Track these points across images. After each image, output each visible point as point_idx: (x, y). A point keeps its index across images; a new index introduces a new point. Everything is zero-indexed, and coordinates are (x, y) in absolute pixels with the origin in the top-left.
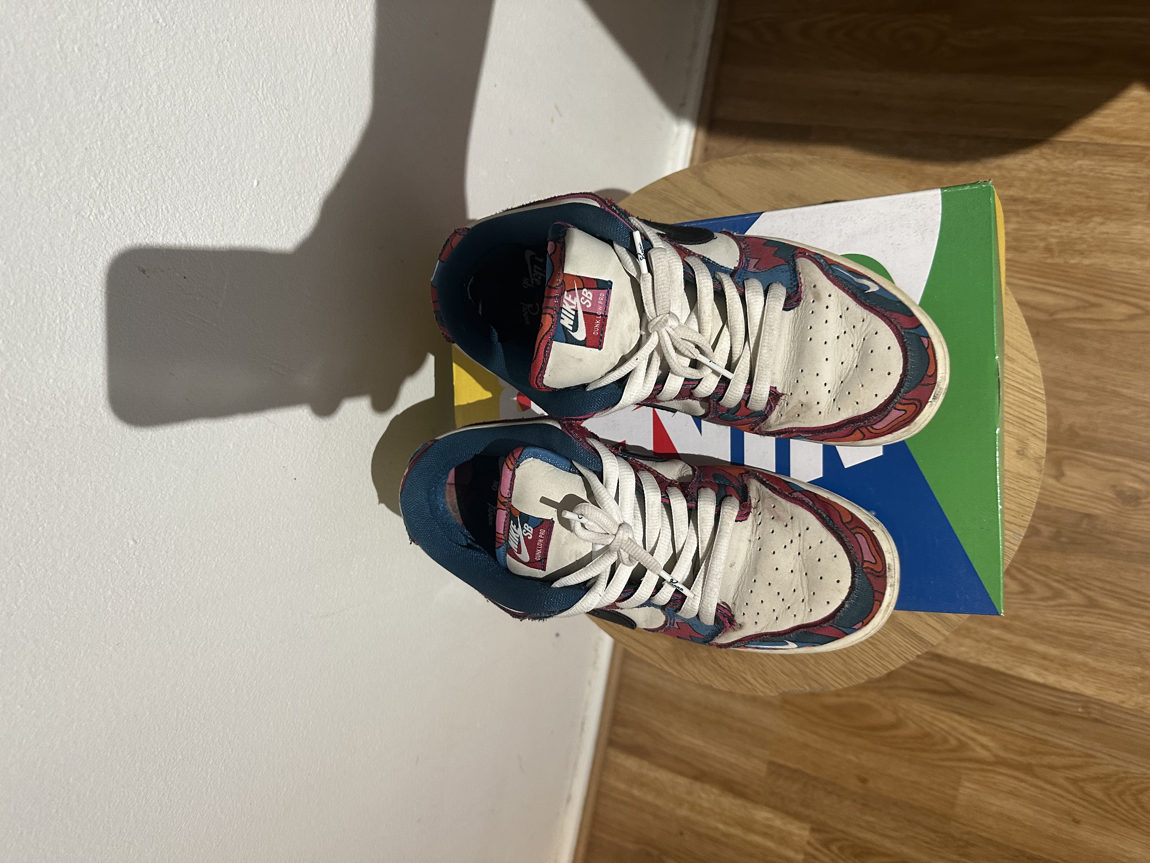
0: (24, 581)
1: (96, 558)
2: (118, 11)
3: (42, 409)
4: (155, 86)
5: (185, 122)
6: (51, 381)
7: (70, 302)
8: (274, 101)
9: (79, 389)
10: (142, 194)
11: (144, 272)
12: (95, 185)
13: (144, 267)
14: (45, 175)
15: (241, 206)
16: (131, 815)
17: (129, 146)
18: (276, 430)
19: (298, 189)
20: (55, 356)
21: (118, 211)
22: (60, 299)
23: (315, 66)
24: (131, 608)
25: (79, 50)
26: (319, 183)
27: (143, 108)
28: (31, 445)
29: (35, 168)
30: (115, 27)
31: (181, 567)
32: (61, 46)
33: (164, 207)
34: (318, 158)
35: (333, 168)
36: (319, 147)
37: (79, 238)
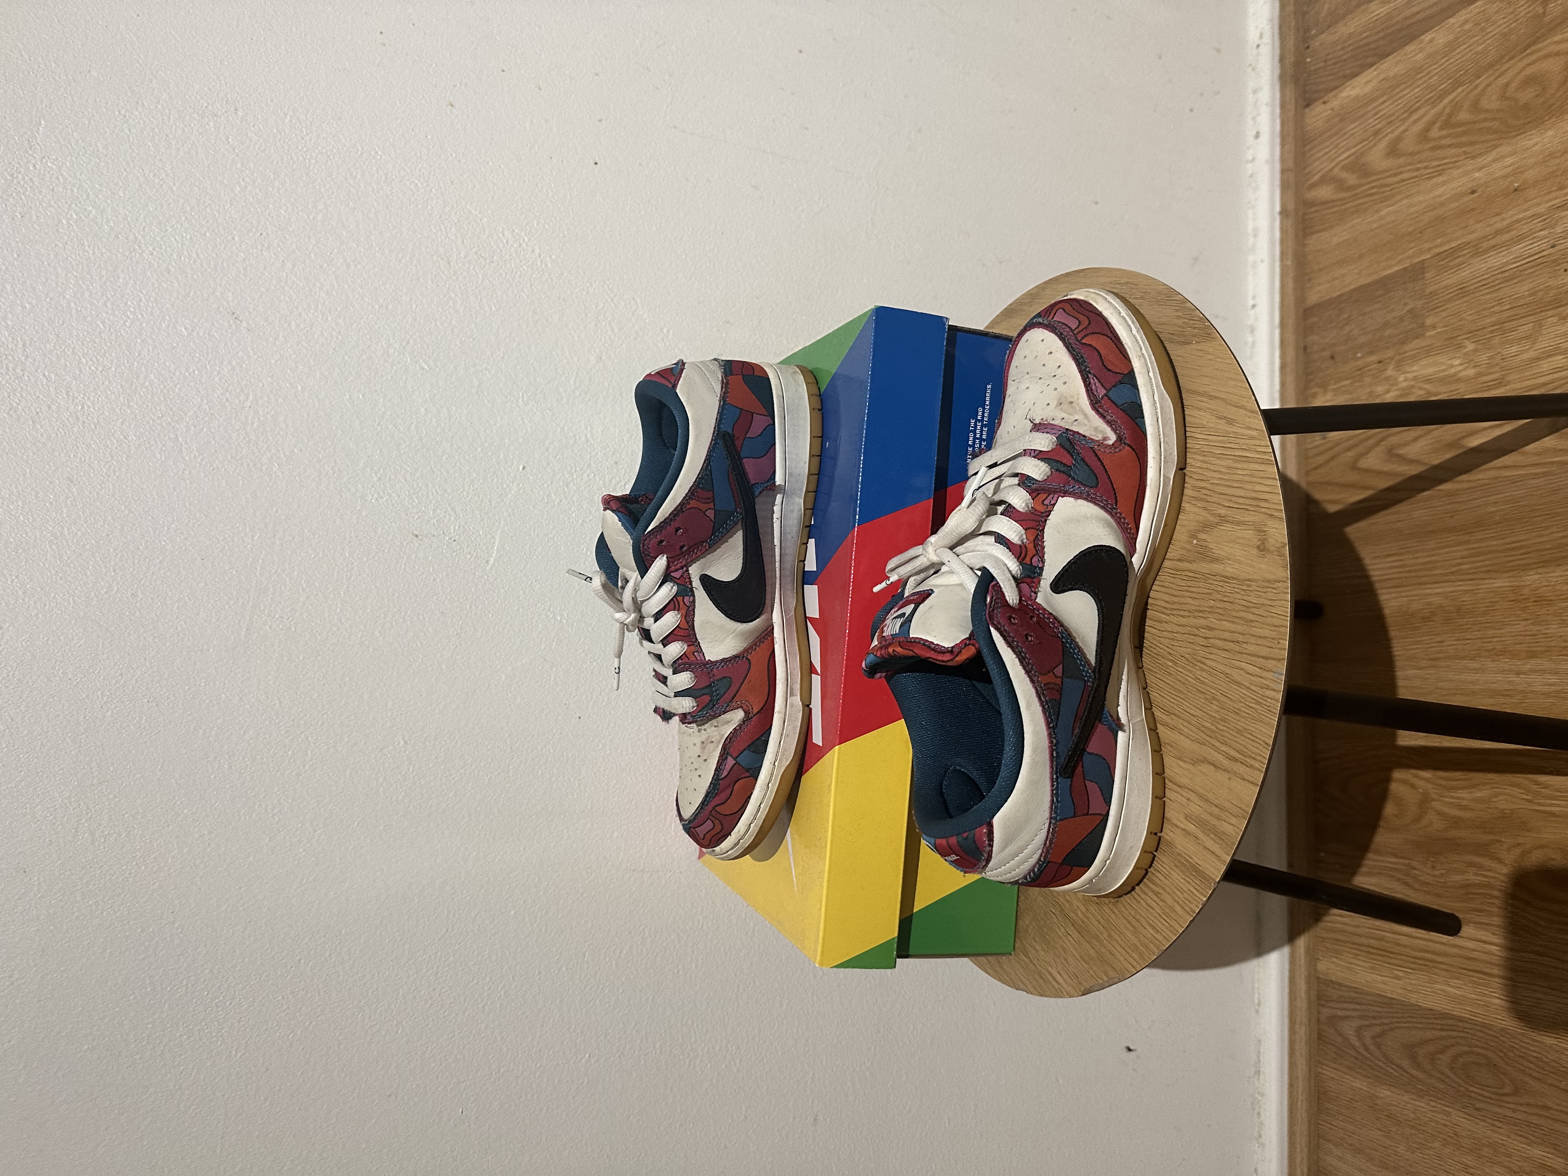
0: (311, 752)
1: (370, 748)
2: (392, 368)
3: (331, 629)
4: (422, 410)
5: (450, 431)
6: (338, 610)
7: (355, 557)
8: (536, 406)
9: (360, 618)
10: (415, 483)
11: (417, 536)
12: (375, 479)
13: (416, 532)
14: (338, 475)
15: (508, 486)
16: (400, 994)
17: (402, 451)
19: (569, 468)
20: (342, 593)
21: (394, 495)
22: (347, 554)
23: (577, 373)
24: (400, 798)
25: (363, 396)
26: (592, 462)
27: (413, 425)
28: (321, 653)
29: (331, 472)
30: (389, 377)
31: (451, 775)
32: (350, 397)
33: (434, 490)
34: (589, 443)
35: (608, 450)
36: (589, 435)
37: (364, 513)
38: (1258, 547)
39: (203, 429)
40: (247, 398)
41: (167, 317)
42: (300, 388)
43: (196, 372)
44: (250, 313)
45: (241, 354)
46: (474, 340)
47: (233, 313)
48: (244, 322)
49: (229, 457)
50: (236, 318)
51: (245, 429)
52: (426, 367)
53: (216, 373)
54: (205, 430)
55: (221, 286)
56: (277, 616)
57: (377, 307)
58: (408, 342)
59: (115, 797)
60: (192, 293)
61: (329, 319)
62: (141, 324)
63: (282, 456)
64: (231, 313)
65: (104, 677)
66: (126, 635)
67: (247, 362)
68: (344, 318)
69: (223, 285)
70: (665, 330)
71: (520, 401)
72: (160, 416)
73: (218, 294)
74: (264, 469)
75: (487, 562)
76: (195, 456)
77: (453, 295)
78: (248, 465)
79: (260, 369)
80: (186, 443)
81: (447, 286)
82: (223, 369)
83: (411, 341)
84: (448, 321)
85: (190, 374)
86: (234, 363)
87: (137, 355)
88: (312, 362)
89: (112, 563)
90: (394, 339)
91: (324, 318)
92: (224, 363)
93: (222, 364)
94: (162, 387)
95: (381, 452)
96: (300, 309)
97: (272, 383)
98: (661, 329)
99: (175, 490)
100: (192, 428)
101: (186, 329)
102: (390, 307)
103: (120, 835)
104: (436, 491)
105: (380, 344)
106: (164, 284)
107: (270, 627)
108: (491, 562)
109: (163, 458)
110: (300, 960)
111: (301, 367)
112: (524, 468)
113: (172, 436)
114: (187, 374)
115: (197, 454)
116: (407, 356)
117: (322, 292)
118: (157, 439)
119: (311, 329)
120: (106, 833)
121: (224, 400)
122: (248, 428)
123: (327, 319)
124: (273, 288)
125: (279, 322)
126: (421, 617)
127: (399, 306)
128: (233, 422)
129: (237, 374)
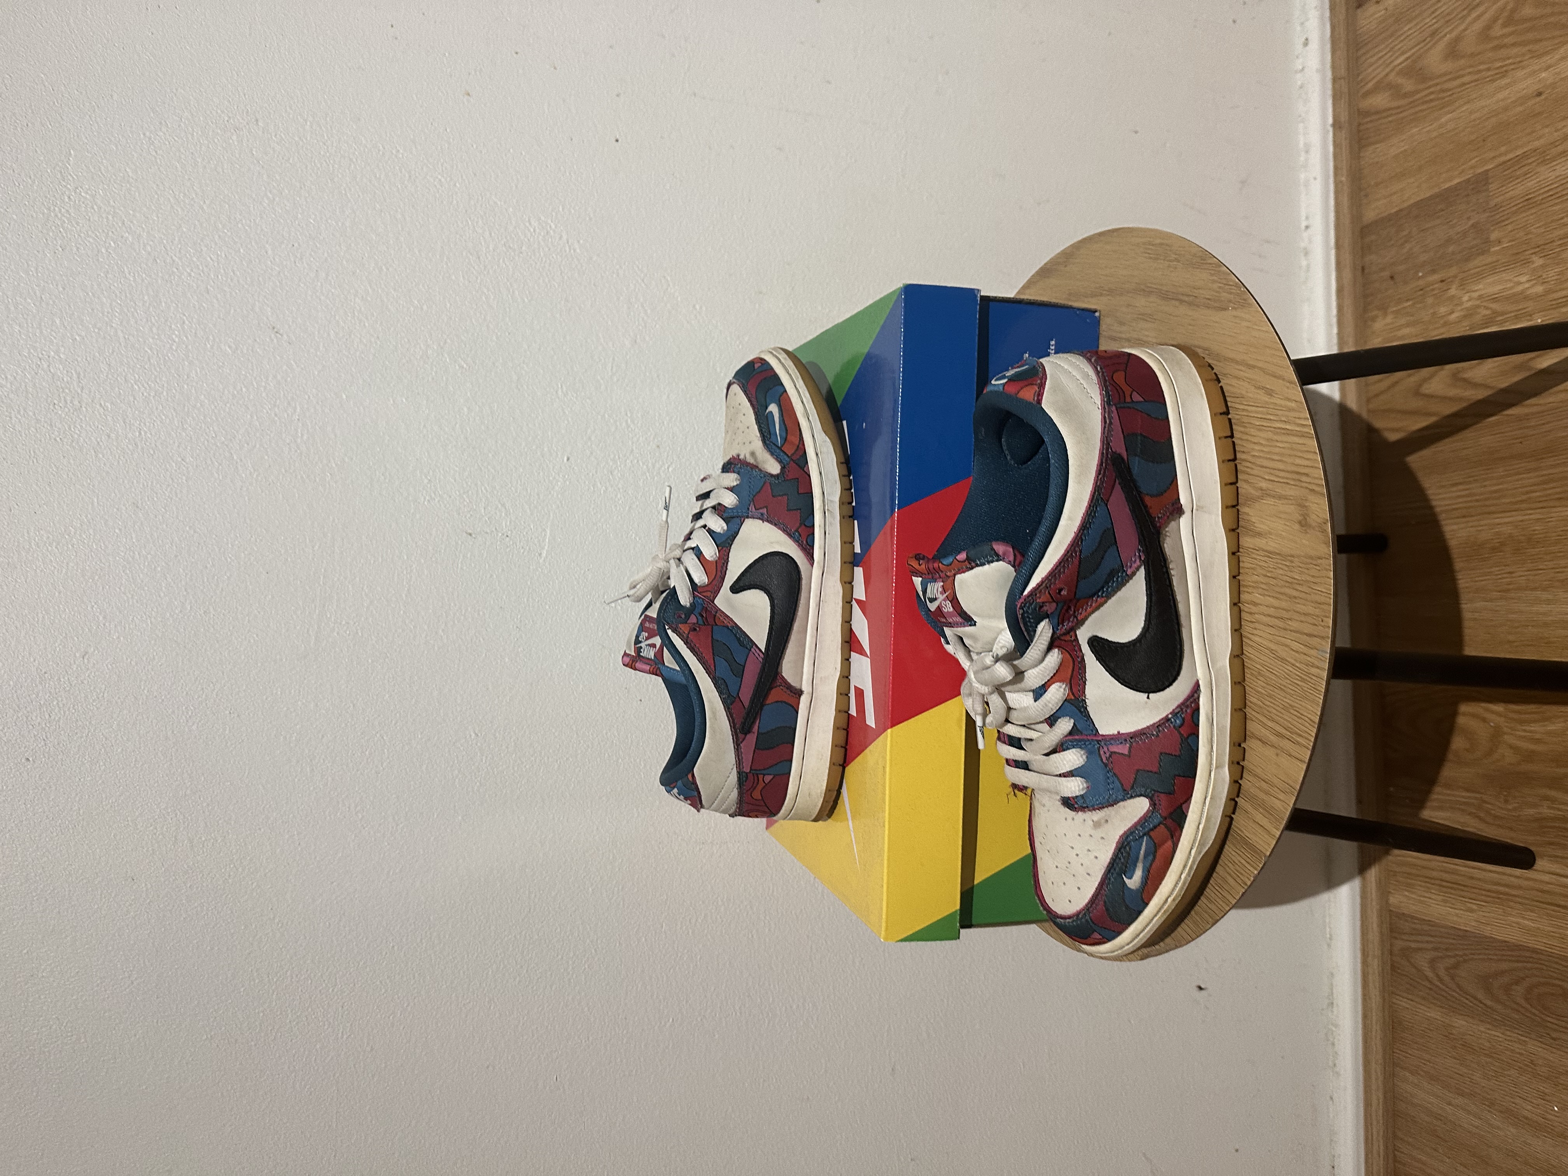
0: (388, 750)
1: (443, 742)
2: (432, 369)
3: (396, 631)
4: (465, 409)
5: (494, 428)
6: (402, 612)
7: (413, 559)
8: (575, 395)
9: (423, 618)
10: (464, 482)
11: (470, 535)
12: (426, 481)
13: (470, 531)
14: (389, 481)
15: (554, 478)
16: (490, 973)
18: (612, 655)
19: (612, 456)
20: (404, 596)
21: (445, 496)
22: (405, 558)
23: (614, 359)
24: (476, 788)
25: (406, 399)
26: (634, 448)
27: (458, 426)
28: (388, 655)
29: (383, 477)
30: (430, 379)
31: (522, 763)
32: (394, 401)
34: (630, 429)
35: (649, 434)
36: (629, 421)
37: (418, 516)
38: (1300, 523)
39: (255, 446)
40: (295, 411)
41: (211, 337)
42: (344, 397)
43: (244, 389)
44: (290, 327)
45: (285, 367)
46: (509, 334)
47: (274, 328)
48: (285, 336)
49: (283, 471)
50: (277, 332)
51: (295, 441)
52: (465, 366)
53: (262, 389)
54: (258, 446)
55: (258, 301)
56: (344, 623)
57: (412, 309)
58: (445, 342)
59: (208, 805)
60: (232, 311)
61: (367, 325)
62: (187, 347)
63: (334, 466)
64: (271, 327)
65: (187, 693)
66: (203, 650)
67: (291, 376)
68: (381, 323)
69: (261, 300)
70: (698, 307)
71: (560, 393)
72: (214, 435)
73: (257, 310)
74: (318, 480)
75: (540, 554)
76: (251, 473)
77: (485, 291)
78: (302, 477)
79: (304, 381)
80: (241, 460)
81: (478, 281)
82: (269, 384)
83: (448, 341)
84: (483, 317)
85: (238, 392)
86: (279, 377)
87: (186, 377)
88: (354, 370)
89: (183, 583)
90: (431, 340)
91: (362, 324)
92: (270, 379)
93: (268, 380)
94: (213, 407)
95: (429, 453)
96: (337, 318)
97: (317, 395)
98: (694, 306)
99: (234, 507)
100: (246, 445)
101: (230, 347)
102: (425, 307)
103: (217, 841)
104: (485, 488)
105: (418, 346)
106: (204, 305)
107: (338, 633)
108: (544, 555)
109: (221, 477)
110: (393, 947)
111: (343, 375)
112: (568, 459)
113: (227, 454)
114: (235, 392)
115: (252, 471)
116: (446, 356)
117: (357, 299)
118: (213, 459)
119: (350, 336)
120: (203, 839)
121: (273, 415)
122: (299, 440)
123: (364, 325)
124: (309, 298)
125: (319, 332)
126: (481, 613)
127: (434, 306)
128: (284, 435)
129: (283, 388)
